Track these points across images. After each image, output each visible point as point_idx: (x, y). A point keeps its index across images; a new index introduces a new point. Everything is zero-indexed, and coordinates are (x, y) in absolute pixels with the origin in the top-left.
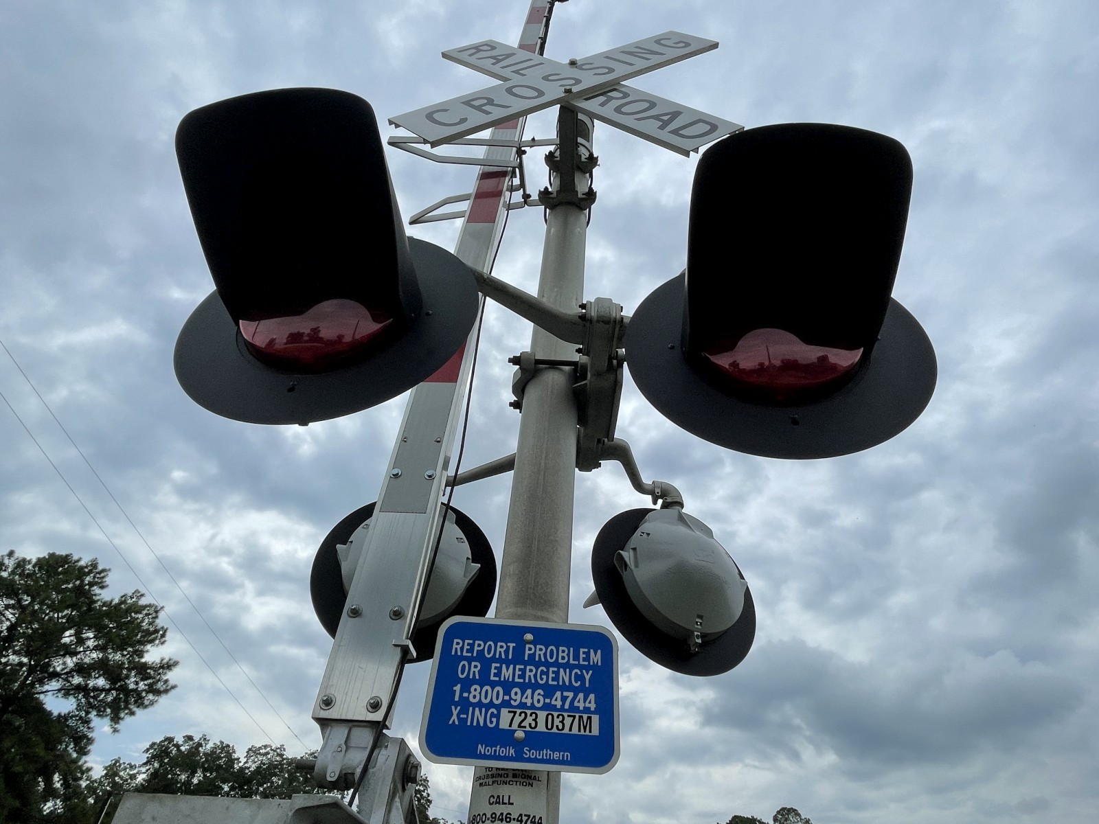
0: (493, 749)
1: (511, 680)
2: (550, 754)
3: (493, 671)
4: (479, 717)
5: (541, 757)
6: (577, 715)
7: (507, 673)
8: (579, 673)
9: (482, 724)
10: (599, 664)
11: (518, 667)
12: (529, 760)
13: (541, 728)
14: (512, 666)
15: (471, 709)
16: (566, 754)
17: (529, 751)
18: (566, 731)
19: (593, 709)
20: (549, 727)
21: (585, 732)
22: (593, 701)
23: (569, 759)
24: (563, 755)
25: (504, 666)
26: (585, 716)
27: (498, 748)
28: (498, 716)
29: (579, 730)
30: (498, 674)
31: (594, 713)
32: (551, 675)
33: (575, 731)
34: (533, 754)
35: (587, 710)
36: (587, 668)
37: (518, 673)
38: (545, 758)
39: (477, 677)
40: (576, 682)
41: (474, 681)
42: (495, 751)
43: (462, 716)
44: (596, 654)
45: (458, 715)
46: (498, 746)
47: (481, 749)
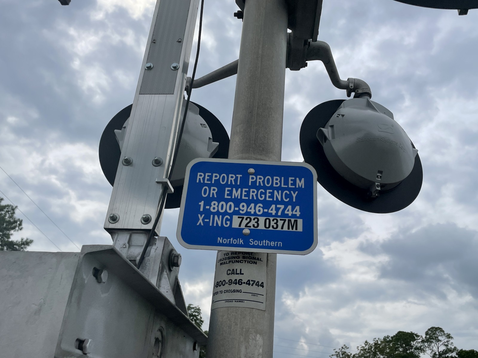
0: (228, 240)
1: (239, 198)
2: (268, 243)
3: (226, 192)
4: (218, 221)
5: (262, 245)
6: (287, 219)
7: (236, 193)
8: (288, 193)
9: (220, 225)
10: (303, 187)
11: (244, 190)
12: (254, 247)
13: (262, 227)
14: (240, 190)
15: (212, 216)
16: (279, 243)
17: (254, 241)
18: (279, 229)
19: (298, 215)
20: (267, 226)
21: (292, 229)
22: (298, 210)
23: (281, 246)
24: (277, 244)
25: (234, 189)
26: (293, 220)
27: (232, 240)
28: (231, 220)
29: (289, 228)
30: (230, 194)
32: (268, 195)
33: (285, 228)
34: (256, 243)
35: (294, 216)
36: (294, 190)
37: (244, 193)
38: (264, 245)
39: (215, 196)
40: (286, 199)
41: (213, 199)
42: (230, 241)
43: (206, 220)
44: (300, 181)
45: (203, 220)
46: (232, 238)
47: (220, 240)
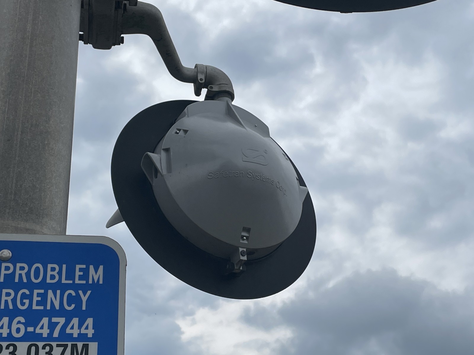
6: (70, 344)
8: (74, 294)
10: (101, 281)
19: (90, 335)
22: (91, 326)
26: (80, 345)
31: (92, 340)
32: (36, 299)
35: (82, 337)
36: (85, 288)
40: (69, 305)
44: (96, 270)
